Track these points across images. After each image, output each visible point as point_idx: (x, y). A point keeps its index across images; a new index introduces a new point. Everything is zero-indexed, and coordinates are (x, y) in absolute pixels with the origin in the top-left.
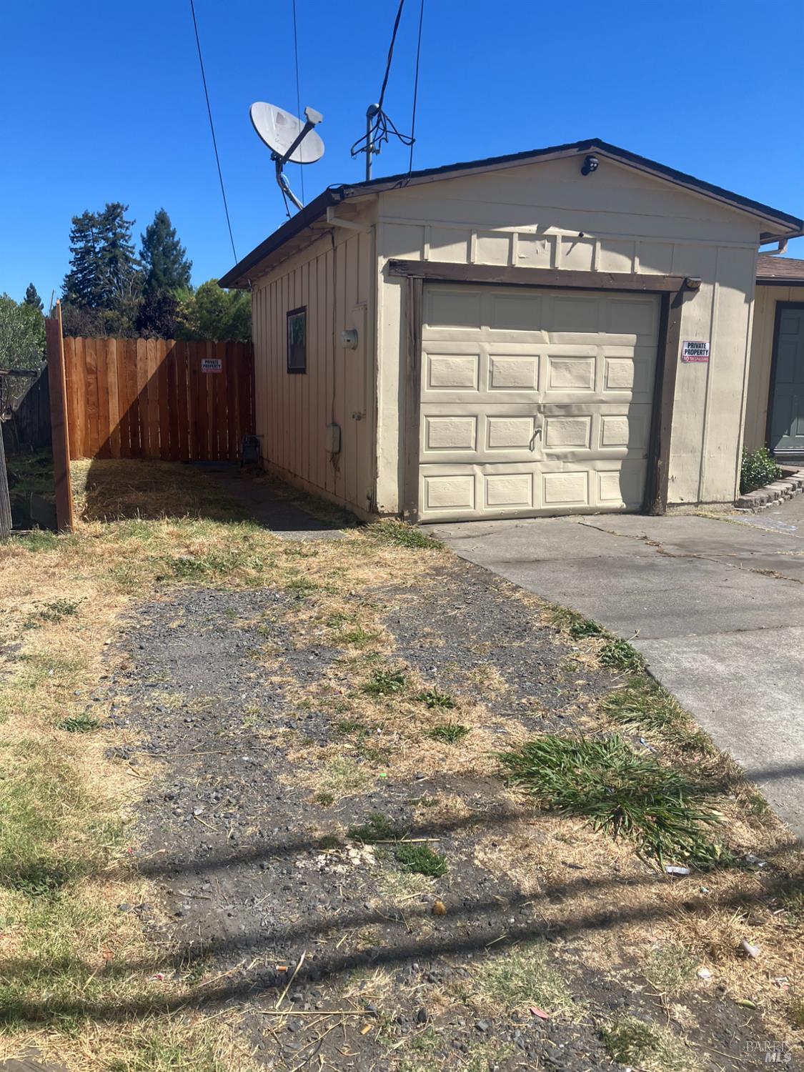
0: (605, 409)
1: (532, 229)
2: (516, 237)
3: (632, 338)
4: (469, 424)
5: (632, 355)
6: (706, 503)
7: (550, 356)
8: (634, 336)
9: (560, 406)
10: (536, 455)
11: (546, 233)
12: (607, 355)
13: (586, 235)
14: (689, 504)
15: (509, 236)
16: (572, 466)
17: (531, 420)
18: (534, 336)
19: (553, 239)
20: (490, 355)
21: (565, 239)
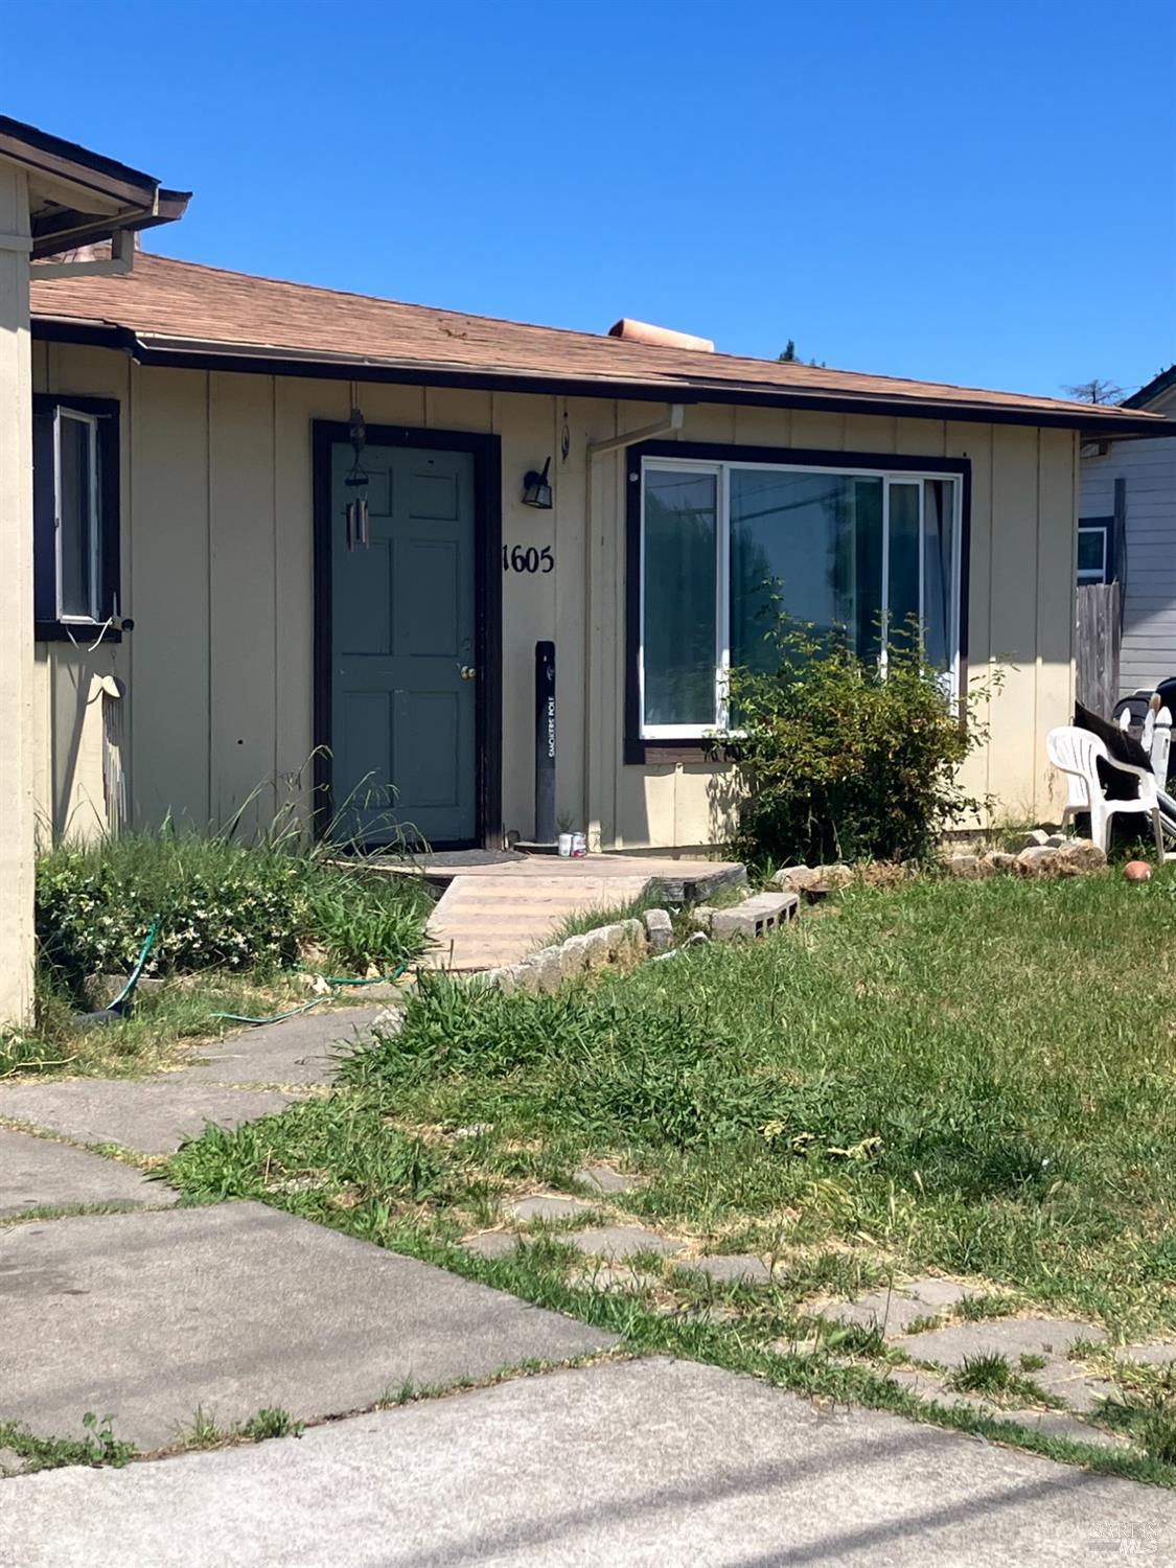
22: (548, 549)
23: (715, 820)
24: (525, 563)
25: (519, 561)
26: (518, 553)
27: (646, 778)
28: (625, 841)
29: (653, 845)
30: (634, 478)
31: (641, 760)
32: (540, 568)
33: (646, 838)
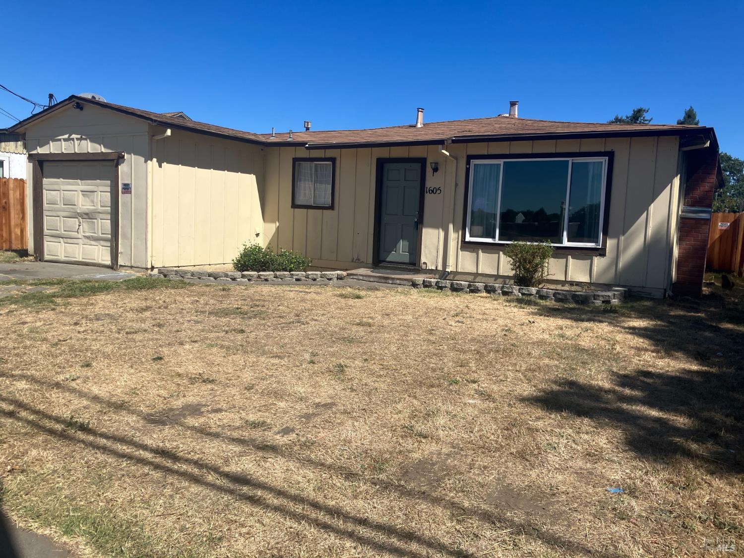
0: (101, 216)
1: (66, 136)
2: (62, 140)
3: (109, 182)
4: (57, 220)
5: (109, 191)
6: (134, 267)
7: (82, 191)
8: (110, 182)
9: (87, 214)
10: (80, 236)
11: (71, 137)
12: (101, 190)
13: (83, 137)
14: (127, 266)
15: (60, 140)
16: (93, 243)
17: (77, 219)
18: (76, 182)
19: (73, 139)
20: (63, 190)
21: (77, 139)
22: (440, 188)
24: (433, 191)
25: (431, 192)
26: (430, 189)
30: (468, 166)
32: (437, 193)
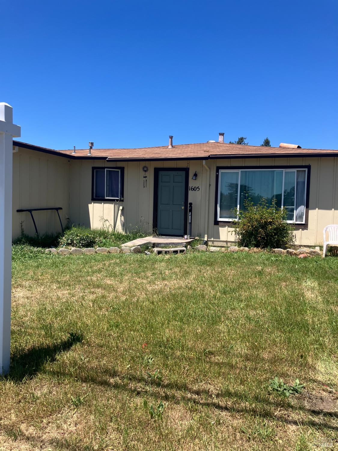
22: (198, 187)
23: (236, 237)
24: (194, 189)
25: (192, 189)
27: (220, 228)
28: (213, 239)
29: (221, 240)
30: (217, 174)
31: (218, 224)
32: (197, 190)
33: (219, 239)
